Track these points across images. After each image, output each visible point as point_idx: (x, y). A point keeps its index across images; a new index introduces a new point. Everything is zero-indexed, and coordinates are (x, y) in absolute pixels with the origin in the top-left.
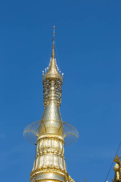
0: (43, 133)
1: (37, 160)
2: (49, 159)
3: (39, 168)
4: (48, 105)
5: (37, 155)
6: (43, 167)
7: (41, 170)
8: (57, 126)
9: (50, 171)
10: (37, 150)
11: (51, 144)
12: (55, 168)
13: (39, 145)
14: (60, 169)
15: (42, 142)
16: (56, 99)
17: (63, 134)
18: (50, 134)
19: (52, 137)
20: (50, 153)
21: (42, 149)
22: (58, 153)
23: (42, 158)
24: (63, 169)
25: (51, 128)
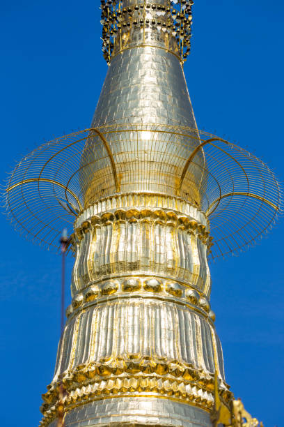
0: (102, 195)
1: (77, 327)
2: (136, 323)
3: (85, 370)
4: (126, 51)
5: (76, 304)
6: (107, 363)
7: (97, 378)
8: (172, 153)
9: (144, 384)
10: (76, 279)
11: (146, 248)
12: (166, 368)
13: (85, 251)
14: (190, 373)
15: (98, 237)
16: (164, 18)
17: (202, 194)
18: (139, 195)
19: (149, 214)
20: (141, 292)
21: (98, 273)
22: (178, 294)
23: (99, 319)
24: (205, 374)
25: (145, 167)
